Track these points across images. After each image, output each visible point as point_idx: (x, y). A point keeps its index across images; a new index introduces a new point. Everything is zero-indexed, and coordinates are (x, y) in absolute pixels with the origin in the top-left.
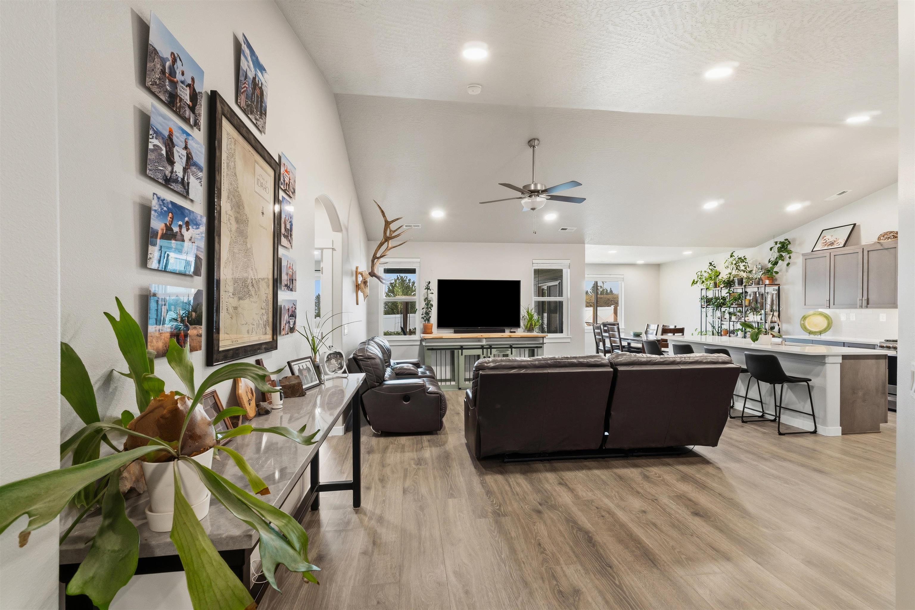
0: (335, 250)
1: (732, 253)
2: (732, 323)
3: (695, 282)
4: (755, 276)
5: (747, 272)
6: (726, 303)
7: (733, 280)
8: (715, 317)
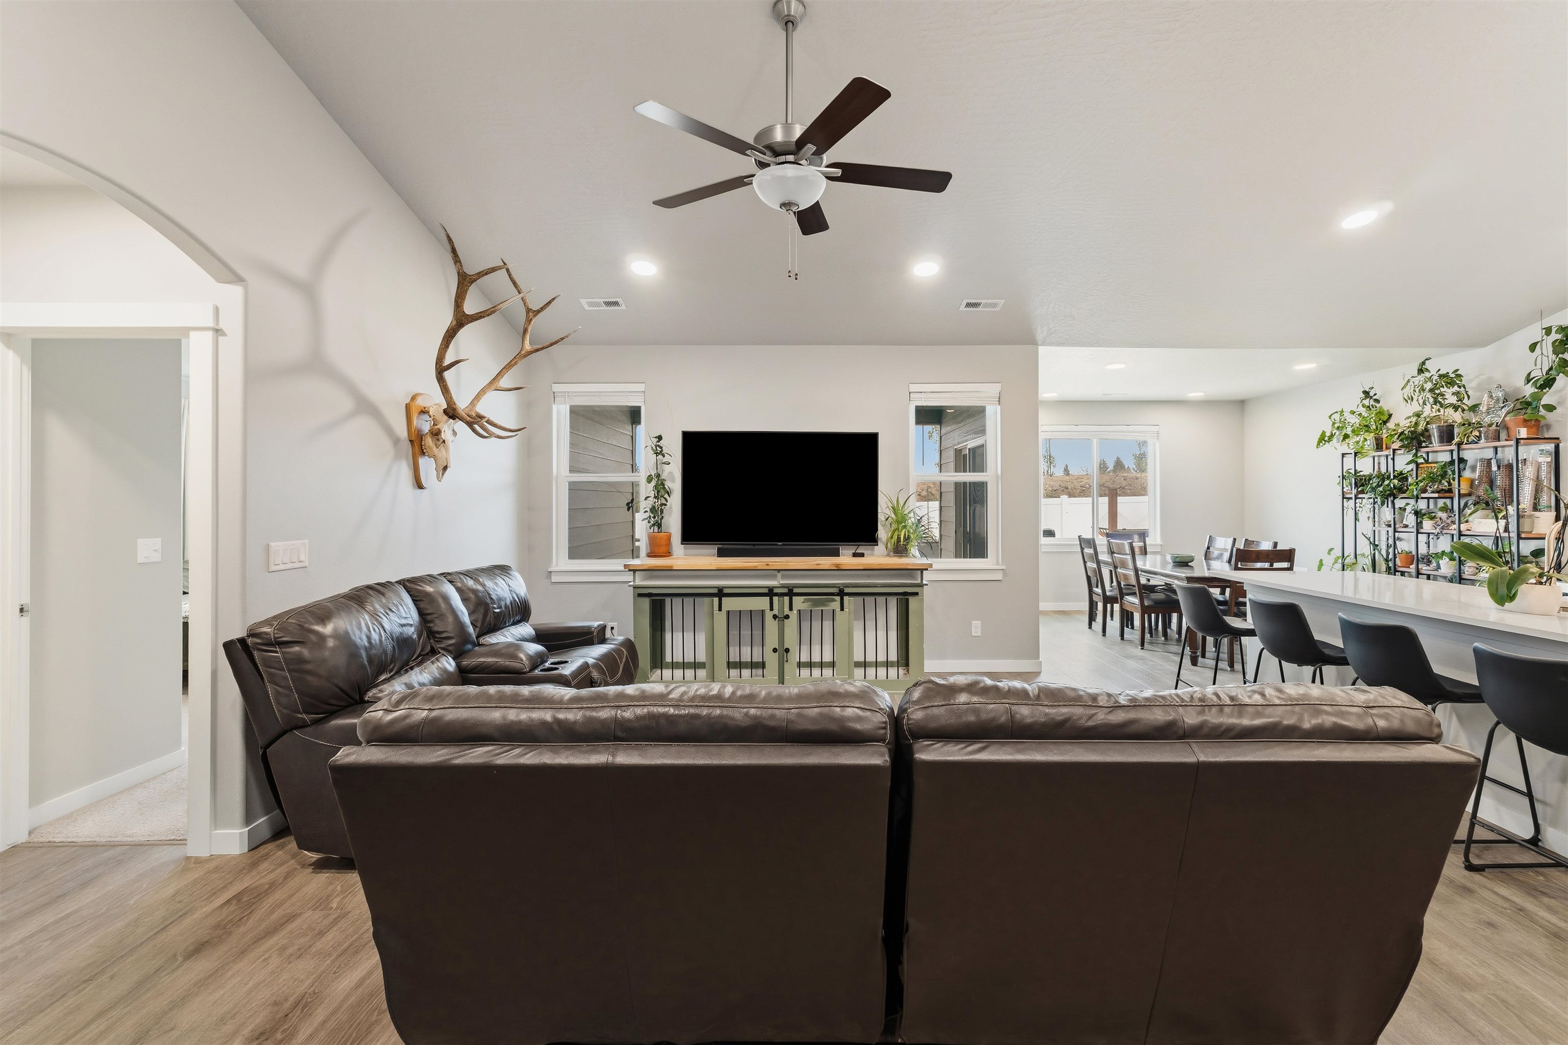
0: (224, 334)
1: (1424, 363)
2: (1422, 538)
3: (1326, 438)
4: (1487, 420)
5: (1463, 410)
6: (1408, 488)
7: (1426, 430)
8: (1379, 522)
